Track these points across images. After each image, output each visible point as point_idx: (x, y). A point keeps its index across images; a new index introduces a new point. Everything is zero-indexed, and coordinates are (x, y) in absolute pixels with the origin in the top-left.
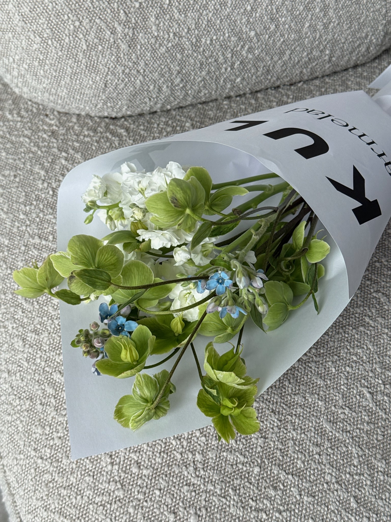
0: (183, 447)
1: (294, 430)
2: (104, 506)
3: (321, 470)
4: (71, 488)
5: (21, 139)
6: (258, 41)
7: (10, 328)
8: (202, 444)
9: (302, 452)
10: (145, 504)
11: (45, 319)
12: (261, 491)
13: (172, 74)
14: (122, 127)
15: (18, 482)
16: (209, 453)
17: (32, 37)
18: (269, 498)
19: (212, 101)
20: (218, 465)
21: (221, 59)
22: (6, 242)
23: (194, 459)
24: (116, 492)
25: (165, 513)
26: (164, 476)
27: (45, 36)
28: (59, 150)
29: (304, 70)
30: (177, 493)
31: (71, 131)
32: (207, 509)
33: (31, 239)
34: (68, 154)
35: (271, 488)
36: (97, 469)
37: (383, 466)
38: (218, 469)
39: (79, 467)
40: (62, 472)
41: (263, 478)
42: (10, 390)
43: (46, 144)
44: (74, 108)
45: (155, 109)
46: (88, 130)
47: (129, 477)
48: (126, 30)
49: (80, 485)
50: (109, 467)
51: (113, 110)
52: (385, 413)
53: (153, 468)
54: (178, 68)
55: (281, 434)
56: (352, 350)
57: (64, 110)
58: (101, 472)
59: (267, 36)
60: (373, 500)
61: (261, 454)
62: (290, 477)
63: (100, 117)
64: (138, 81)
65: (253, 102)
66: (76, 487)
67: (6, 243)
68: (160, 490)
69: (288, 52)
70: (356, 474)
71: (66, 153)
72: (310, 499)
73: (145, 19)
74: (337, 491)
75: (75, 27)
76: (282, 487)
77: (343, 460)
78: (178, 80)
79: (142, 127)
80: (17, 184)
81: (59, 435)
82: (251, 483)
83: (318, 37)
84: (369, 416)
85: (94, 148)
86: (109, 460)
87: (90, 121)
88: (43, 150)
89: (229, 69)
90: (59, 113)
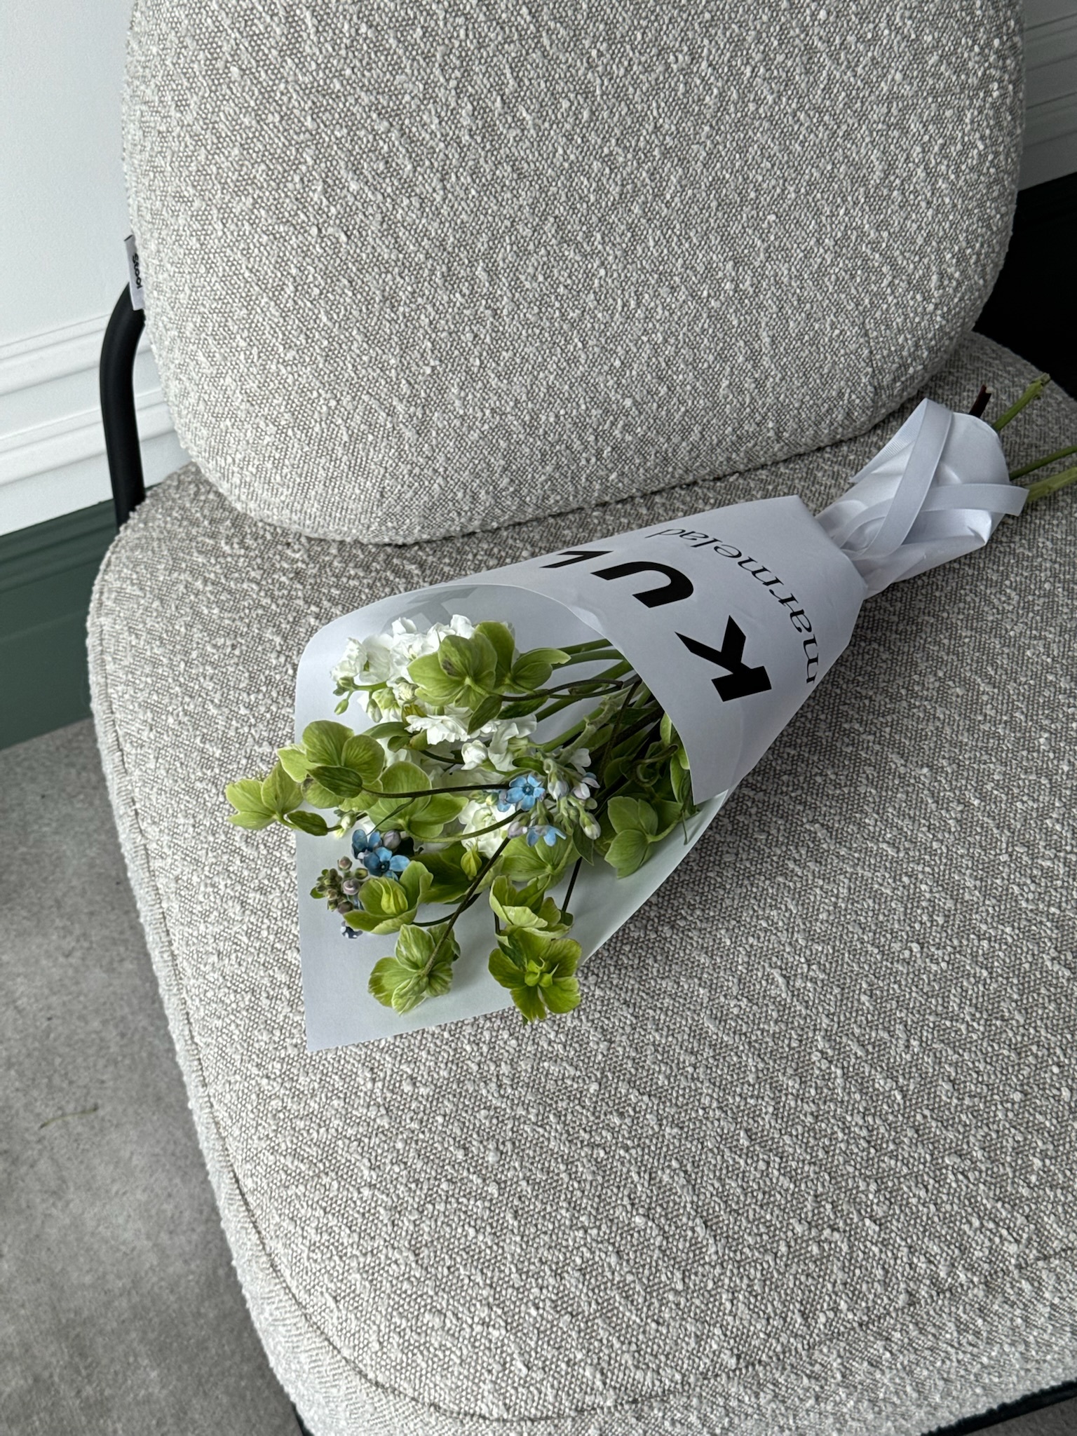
0: (481, 1054)
1: (657, 1030)
2: (360, 1141)
5: (245, 586)
6: (641, 413)
7: (222, 887)
8: (512, 1051)
10: (421, 1136)
11: (277, 870)
12: (598, 1118)
13: (493, 472)
14: (413, 560)
15: (231, 1117)
17: (262, 425)
18: (611, 1130)
19: (573, 512)
21: (577, 445)
22: (218, 753)
24: (378, 1121)
25: (451, 1149)
27: (283, 423)
28: (306, 602)
29: (734, 456)
32: (514, 1143)
33: (256, 747)
37: (797, 1086)
40: (297, 1095)
41: (603, 1100)
42: (221, 980)
43: (286, 592)
44: (332, 531)
45: (471, 529)
46: (356, 567)
48: (412, 409)
51: (397, 533)
52: (807, 1008)
54: (503, 462)
56: (761, 912)
57: (316, 535)
59: (655, 405)
60: (777, 1136)
62: (645, 1098)
63: (376, 545)
64: (436, 486)
65: (644, 511)
67: (217, 755)
68: (445, 1116)
69: (697, 429)
70: (752, 1097)
72: (676, 1130)
73: (442, 391)
74: (719, 1120)
75: (329, 408)
76: (632, 1113)
78: (506, 480)
79: (447, 560)
80: (236, 660)
81: (294, 1041)
82: (583, 1107)
83: (748, 401)
86: (369, 1075)
87: (359, 552)
88: (280, 602)
89: (593, 460)
90: (309, 539)
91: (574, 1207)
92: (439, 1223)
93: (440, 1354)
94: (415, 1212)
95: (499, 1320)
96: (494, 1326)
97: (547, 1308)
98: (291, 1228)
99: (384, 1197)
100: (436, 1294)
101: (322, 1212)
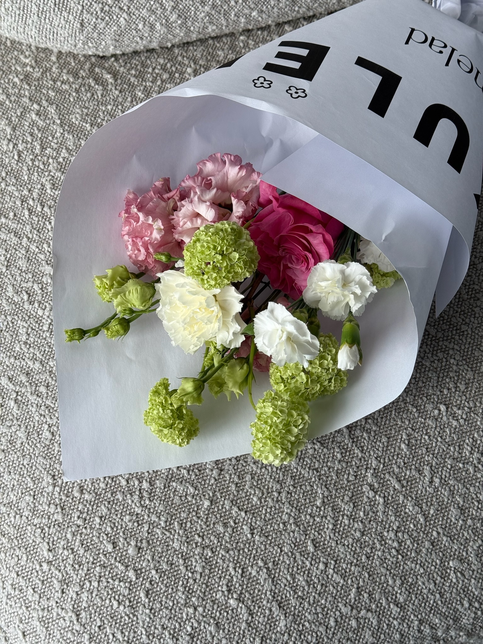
3: (278, 509)
4: (11, 506)
9: (260, 488)
16: (157, 482)
20: (166, 495)
23: (141, 487)
26: (106, 503)
30: (118, 522)
31: (48, 74)
34: (41, 106)
35: (220, 524)
36: (38, 489)
38: (165, 500)
39: (21, 485)
47: (71, 501)
49: (20, 504)
50: (51, 488)
53: (96, 493)
55: (240, 466)
58: (42, 492)
61: (214, 487)
66: (16, 505)
71: (39, 104)
77: (305, 500)
84: (342, 453)
85: (72, 100)
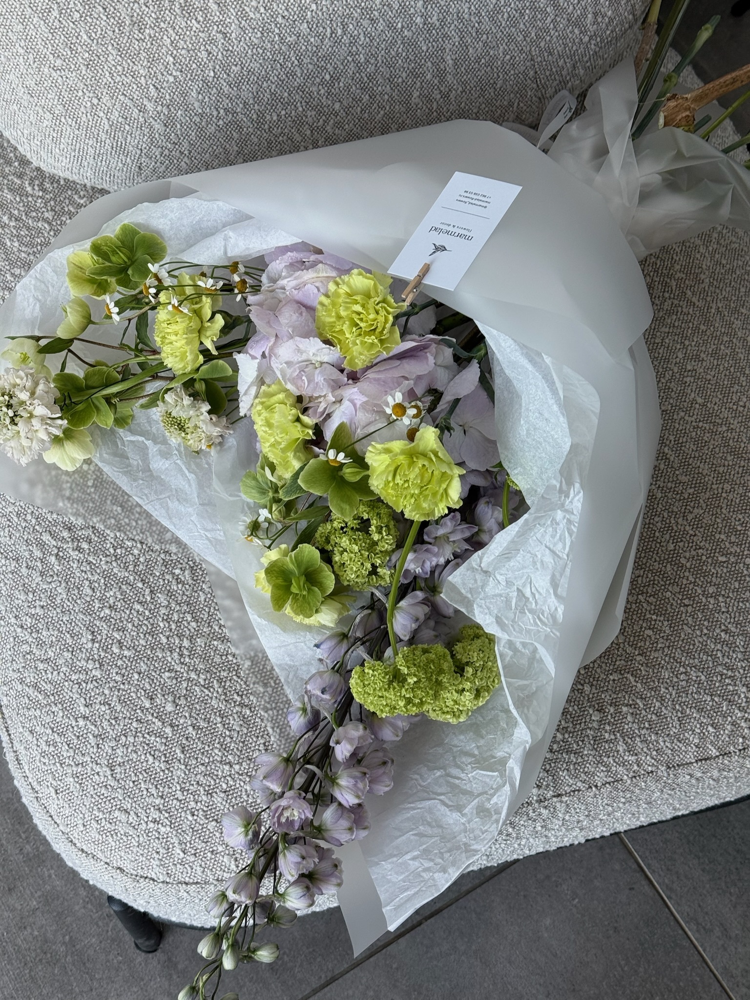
91: (224, 748)
92: (129, 751)
93: (125, 839)
94: (114, 742)
95: (166, 820)
96: (162, 824)
97: (200, 816)
98: (30, 738)
99: (93, 727)
100: (124, 799)
101: (50, 731)
